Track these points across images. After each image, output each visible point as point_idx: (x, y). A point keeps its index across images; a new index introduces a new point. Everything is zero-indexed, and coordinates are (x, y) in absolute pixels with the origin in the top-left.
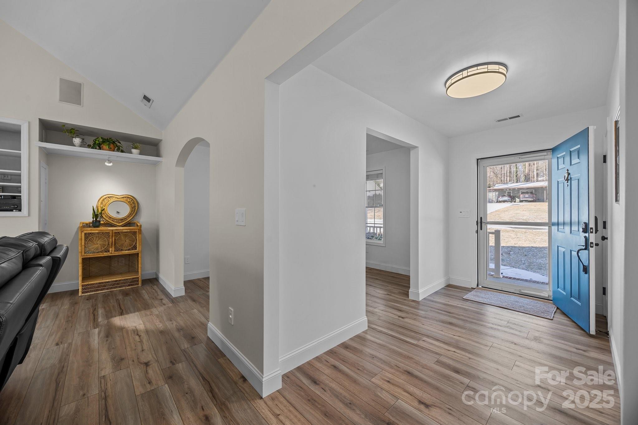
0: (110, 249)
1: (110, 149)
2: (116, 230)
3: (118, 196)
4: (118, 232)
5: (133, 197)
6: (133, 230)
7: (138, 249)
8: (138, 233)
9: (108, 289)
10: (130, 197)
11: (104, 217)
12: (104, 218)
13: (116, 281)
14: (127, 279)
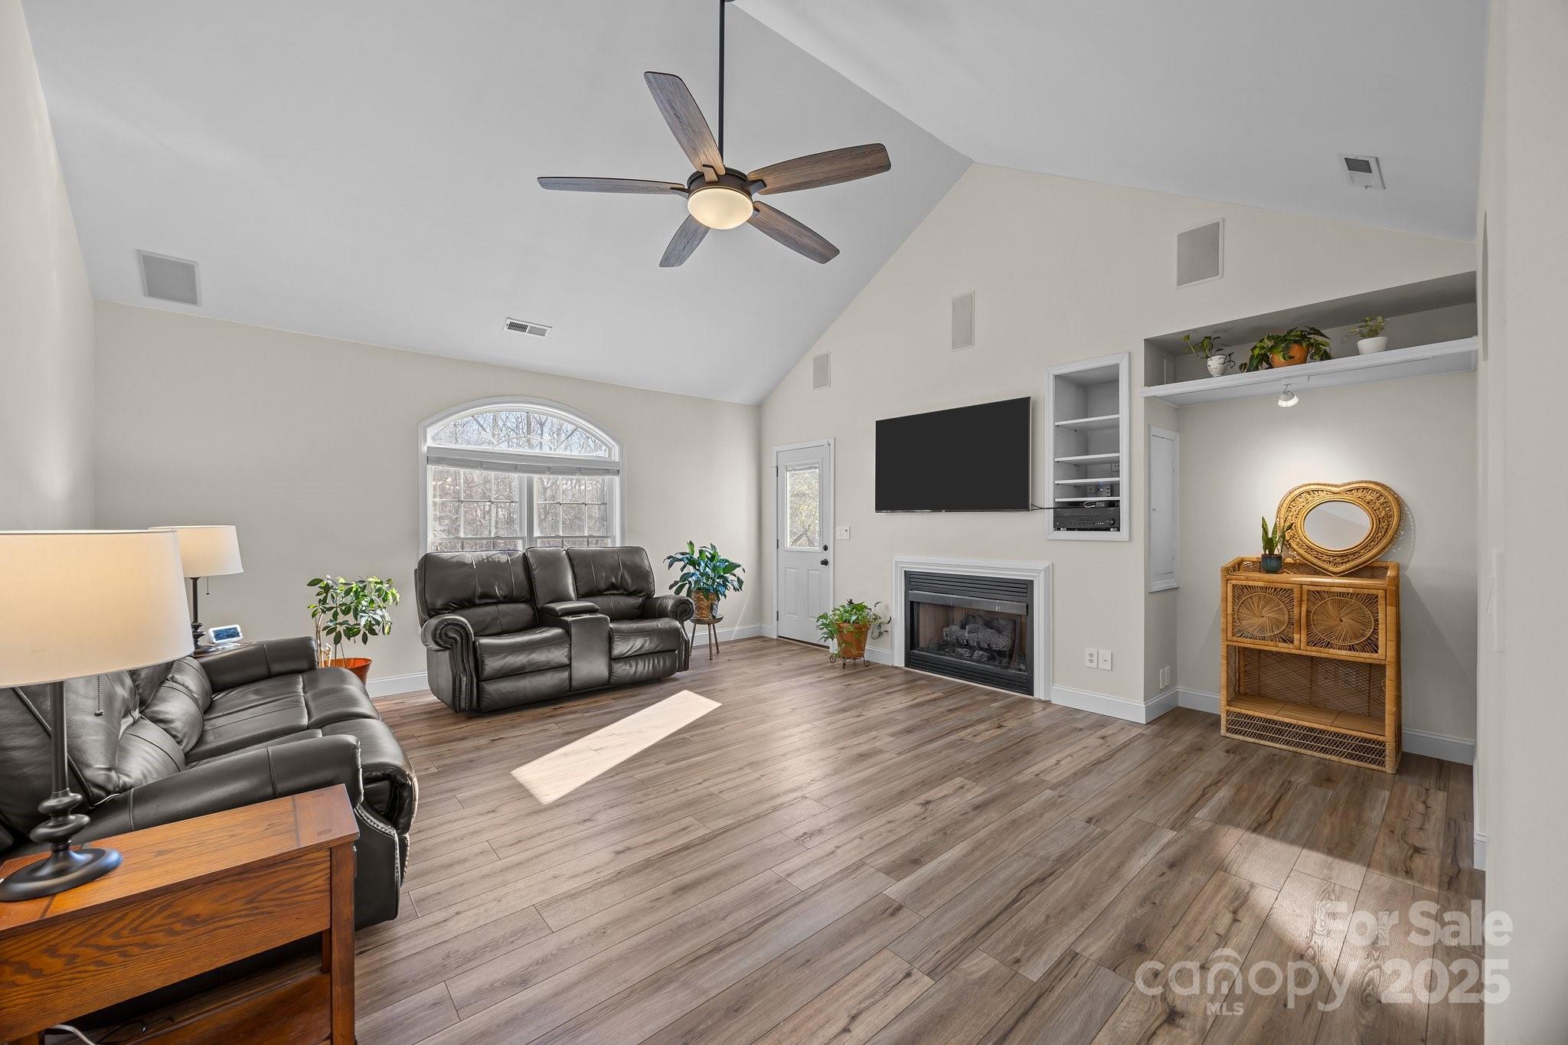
0: (1296, 636)
1: (1290, 360)
2: (1312, 584)
3: (1336, 486)
4: (1318, 592)
5: (1382, 486)
6: (1372, 592)
7: (1381, 650)
8: (1381, 601)
9: (1288, 743)
10: (1372, 486)
11: (1294, 545)
12: (1294, 550)
13: (1311, 730)
14: (1345, 736)
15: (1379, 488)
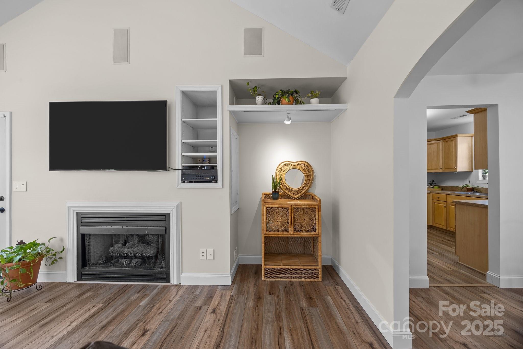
0: (290, 229)
1: (290, 103)
2: (295, 205)
3: (294, 163)
4: (297, 208)
5: (307, 163)
6: (312, 206)
7: (317, 231)
8: (317, 210)
9: (287, 278)
10: (305, 163)
11: (282, 187)
12: (282, 189)
13: (296, 269)
14: (306, 269)
15: (307, 164)
